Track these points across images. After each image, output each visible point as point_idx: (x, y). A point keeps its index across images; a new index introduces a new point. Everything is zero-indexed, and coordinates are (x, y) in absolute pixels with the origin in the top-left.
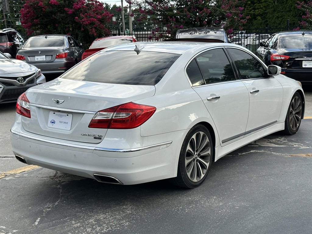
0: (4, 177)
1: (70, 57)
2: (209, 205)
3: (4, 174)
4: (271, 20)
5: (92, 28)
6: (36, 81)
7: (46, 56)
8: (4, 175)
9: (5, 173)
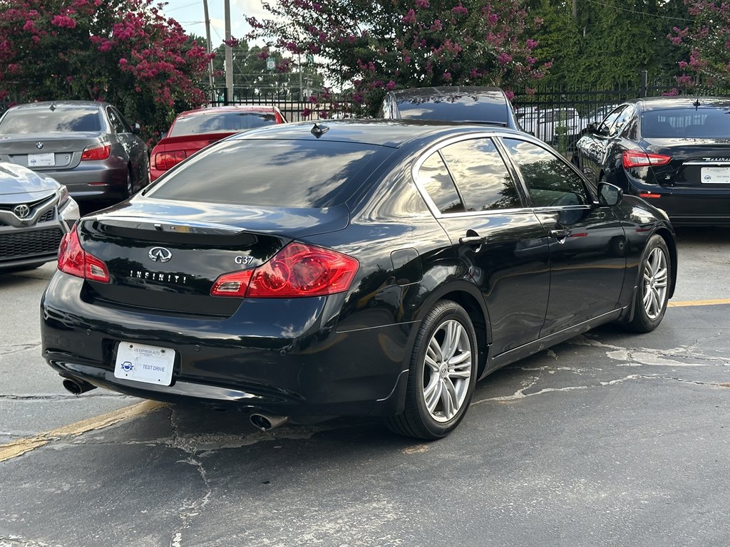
0: (47, 444)
1: (116, 156)
2: (577, 498)
3: (44, 436)
4: (573, 74)
5: (163, 86)
6: (59, 214)
7: (55, 153)
8: (43, 438)
9: (45, 433)
